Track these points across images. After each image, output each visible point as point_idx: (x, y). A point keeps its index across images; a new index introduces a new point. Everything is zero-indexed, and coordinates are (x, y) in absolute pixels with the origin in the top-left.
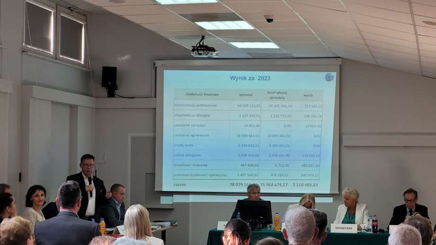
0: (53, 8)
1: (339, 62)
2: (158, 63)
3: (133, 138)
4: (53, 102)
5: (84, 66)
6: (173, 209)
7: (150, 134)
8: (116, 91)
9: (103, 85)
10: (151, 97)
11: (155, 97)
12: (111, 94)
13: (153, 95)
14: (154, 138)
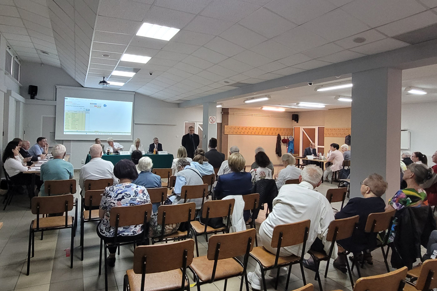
2: (57, 87)
3: (43, 117)
7: (53, 116)
8: (35, 96)
9: (29, 93)
10: (53, 100)
11: (56, 100)
12: (32, 98)
14: (55, 118)
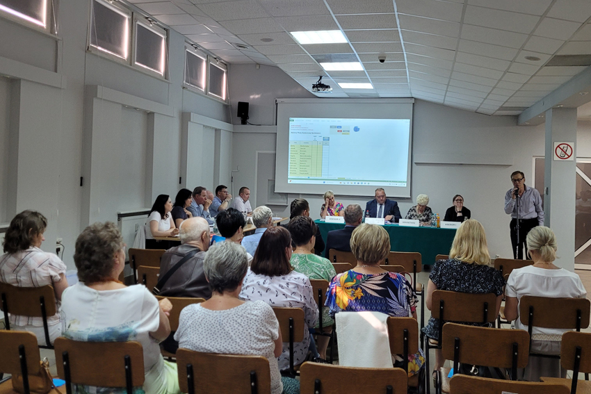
0: (204, 57)
1: (413, 101)
2: (279, 100)
3: (259, 154)
4: (204, 126)
5: (225, 101)
8: (248, 120)
9: (238, 116)
11: (276, 125)
12: (244, 122)
13: (275, 123)
14: (275, 154)
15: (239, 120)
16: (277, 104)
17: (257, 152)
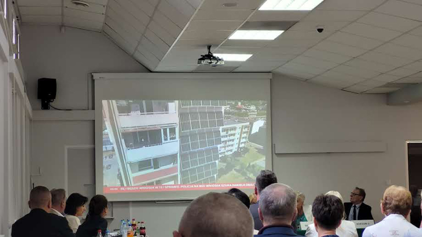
1: (270, 76)
2: (96, 76)
3: (69, 150)
6: (112, 219)
8: (51, 103)
9: (39, 97)
10: (88, 109)
11: (93, 108)
12: (45, 106)
13: (90, 107)
14: (94, 149)
15: (39, 104)
16: (93, 81)
17: (66, 147)
